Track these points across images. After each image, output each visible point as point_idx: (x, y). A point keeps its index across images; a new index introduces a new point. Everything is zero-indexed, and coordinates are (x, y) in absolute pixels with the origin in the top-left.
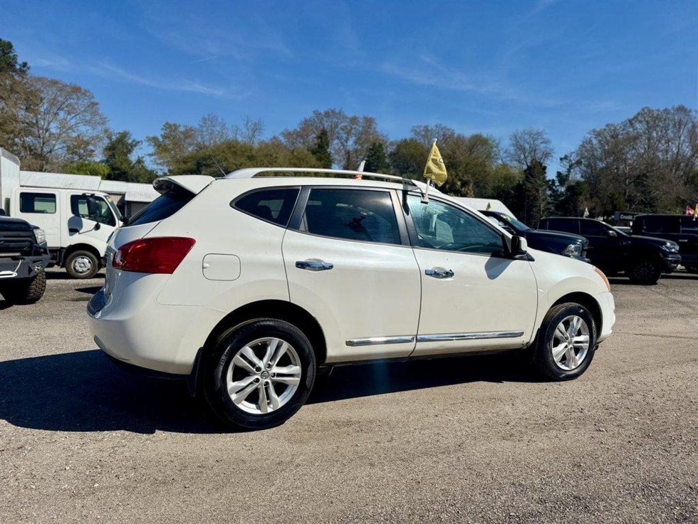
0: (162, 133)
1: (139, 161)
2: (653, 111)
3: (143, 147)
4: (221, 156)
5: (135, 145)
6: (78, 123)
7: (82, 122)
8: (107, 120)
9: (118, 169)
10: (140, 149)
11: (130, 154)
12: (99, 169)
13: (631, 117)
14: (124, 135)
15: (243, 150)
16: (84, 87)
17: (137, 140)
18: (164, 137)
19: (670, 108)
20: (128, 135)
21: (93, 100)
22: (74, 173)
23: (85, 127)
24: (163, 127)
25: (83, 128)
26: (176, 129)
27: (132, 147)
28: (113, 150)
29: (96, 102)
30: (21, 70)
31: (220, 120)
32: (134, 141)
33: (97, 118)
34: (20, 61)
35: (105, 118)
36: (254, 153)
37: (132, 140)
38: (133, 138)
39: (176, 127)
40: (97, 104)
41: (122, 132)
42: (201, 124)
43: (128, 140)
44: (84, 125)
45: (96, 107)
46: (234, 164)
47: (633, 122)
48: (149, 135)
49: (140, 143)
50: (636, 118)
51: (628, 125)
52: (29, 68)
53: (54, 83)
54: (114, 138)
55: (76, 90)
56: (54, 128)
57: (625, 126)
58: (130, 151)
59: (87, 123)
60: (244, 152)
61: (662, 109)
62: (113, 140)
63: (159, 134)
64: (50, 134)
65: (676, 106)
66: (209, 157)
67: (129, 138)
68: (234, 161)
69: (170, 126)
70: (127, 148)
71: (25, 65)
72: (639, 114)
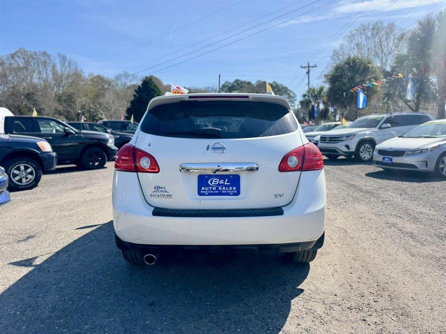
2: (27, 51)
13: (13, 53)
19: (37, 51)
47: (14, 56)
50: (15, 54)
51: (10, 58)
57: (9, 58)
61: (32, 51)
65: (42, 51)
72: (17, 52)
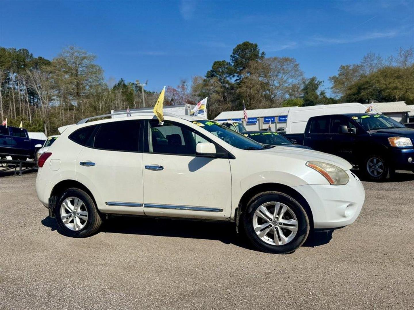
0: (339, 72)
1: (322, 93)
3: (324, 85)
4: (375, 81)
5: (320, 84)
6: (288, 78)
7: (290, 77)
8: (303, 73)
9: (309, 100)
10: (322, 86)
11: (316, 90)
12: (297, 102)
14: (313, 80)
15: (392, 72)
16: (290, 57)
17: (321, 81)
18: (340, 75)
20: (316, 79)
21: (295, 63)
22: (285, 107)
23: (291, 79)
24: (339, 69)
25: (290, 80)
26: (348, 68)
27: (317, 86)
28: (306, 89)
29: (297, 64)
30: (262, 56)
31: (377, 55)
32: (318, 82)
33: (297, 73)
34: (260, 52)
35: (302, 72)
36: (401, 73)
37: (318, 81)
38: (318, 80)
39: (348, 67)
40: (298, 65)
41: (312, 78)
42: (362, 61)
43: (315, 82)
44: (291, 78)
45: (297, 66)
46: (384, 84)
48: (330, 76)
49: (323, 82)
52: (265, 54)
53: (275, 59)
54: (307, 83)
55: (286, 60)
56: (276, 83)
58: (316, 88)
59: (292, 77)
60: (393, 74)
62: (306, 84)
63: (336, 74)
64: (275, 87)
66: (367, 82)
67: (316, 81)
68: (384, 82)
69: (344, 67)
70: (315, 86)
71: (263, 53)
